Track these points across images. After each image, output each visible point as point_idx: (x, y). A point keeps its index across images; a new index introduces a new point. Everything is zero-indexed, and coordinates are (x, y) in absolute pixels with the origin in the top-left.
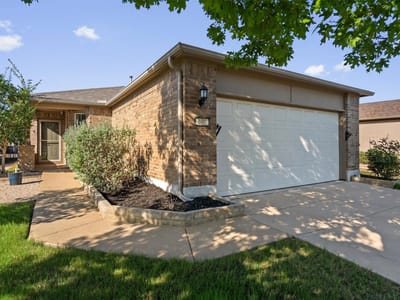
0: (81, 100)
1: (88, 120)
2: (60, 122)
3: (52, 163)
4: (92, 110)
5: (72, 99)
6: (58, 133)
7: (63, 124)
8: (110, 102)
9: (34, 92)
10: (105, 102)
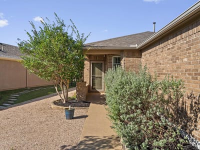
0: (118, 46)
1: (122, 62)
2: (103, 62)
3: (98, 92)
4: (125, 53)
5: (111, 46)
6: (102, 70)
7: (105, 64)
8: (140, 46)
9: (86, 43)
10: (137, 46)
